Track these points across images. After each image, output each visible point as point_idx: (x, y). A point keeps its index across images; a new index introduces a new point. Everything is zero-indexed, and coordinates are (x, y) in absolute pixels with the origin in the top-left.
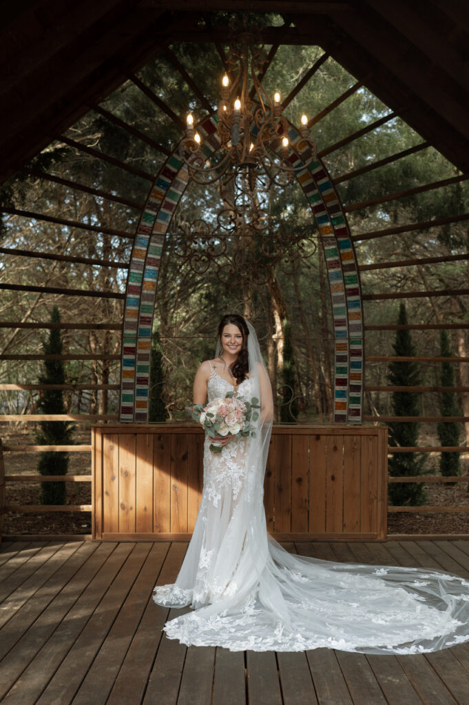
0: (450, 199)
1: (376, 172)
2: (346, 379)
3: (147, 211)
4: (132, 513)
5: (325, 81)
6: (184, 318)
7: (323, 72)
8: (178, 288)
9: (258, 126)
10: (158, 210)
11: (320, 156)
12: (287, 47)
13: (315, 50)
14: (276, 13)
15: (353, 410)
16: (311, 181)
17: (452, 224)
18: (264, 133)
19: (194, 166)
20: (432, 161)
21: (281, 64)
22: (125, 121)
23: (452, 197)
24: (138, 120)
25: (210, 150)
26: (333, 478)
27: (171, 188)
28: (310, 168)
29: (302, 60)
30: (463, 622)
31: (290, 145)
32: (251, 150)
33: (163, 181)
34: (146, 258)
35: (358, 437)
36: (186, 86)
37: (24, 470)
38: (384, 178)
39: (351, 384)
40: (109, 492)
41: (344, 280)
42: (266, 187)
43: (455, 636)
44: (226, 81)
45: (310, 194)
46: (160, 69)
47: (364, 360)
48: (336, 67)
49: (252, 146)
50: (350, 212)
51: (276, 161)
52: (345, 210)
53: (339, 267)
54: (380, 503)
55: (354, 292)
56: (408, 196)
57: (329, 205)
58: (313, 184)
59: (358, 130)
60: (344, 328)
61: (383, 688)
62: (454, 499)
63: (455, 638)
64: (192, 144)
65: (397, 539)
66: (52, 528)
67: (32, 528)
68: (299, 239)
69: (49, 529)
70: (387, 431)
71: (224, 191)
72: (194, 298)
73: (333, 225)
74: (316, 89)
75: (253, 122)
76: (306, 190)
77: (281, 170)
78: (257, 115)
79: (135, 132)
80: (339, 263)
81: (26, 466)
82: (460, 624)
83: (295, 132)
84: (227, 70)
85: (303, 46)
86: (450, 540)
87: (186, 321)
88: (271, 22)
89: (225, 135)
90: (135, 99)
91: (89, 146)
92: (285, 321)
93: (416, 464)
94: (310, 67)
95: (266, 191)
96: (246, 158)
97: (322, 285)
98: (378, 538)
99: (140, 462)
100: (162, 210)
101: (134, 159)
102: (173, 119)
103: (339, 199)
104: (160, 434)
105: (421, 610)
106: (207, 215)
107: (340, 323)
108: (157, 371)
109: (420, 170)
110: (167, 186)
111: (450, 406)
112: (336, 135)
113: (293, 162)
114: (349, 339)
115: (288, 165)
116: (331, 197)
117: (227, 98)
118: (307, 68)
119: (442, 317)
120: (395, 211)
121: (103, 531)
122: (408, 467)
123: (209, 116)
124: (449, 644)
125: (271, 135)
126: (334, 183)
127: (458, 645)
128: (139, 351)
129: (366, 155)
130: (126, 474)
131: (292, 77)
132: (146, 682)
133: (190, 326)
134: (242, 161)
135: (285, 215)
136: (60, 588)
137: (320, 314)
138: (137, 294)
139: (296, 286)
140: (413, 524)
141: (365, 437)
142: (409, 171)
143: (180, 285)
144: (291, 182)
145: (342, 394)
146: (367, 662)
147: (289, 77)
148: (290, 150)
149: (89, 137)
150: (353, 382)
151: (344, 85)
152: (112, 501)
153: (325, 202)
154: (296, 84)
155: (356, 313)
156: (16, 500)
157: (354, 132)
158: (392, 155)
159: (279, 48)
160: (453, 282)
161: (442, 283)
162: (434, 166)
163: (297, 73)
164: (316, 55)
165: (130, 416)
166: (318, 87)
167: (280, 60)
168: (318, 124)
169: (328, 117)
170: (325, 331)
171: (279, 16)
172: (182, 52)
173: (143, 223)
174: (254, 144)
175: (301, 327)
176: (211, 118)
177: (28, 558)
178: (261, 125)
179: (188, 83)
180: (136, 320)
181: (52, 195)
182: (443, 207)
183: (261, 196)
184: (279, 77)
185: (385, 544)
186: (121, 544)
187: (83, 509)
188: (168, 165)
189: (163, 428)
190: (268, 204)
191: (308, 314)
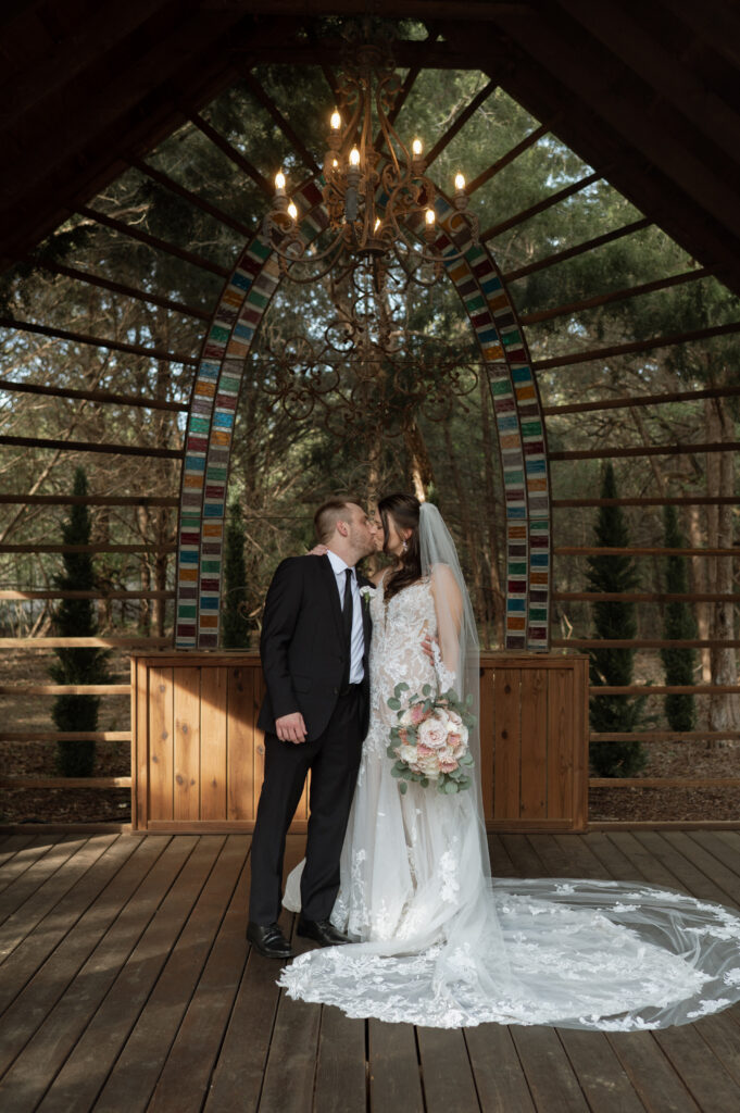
0: (685, 306)
1: (570, 263)
2: (524, 582)
3: (217, 323)
4: (194, 790)
5: (490, 124)
6: (279, 480)
7: (487, 111)
8: (271, 436)
9: (387, 191)
10: (234, 322)
11: (483, 239)
12: (433, 72)
13: (476, 79)
14: (417, 20)
15: (536, 629)
16: (469, 277)
17: (687, 344)
18: (398, 204)
19: (287, 255)
20: (657, 248)
21: (423, 99)
22: (185, 186)
23: (689, 302)
24: (206, 186)
25: (313, 230)
26: (505, 735)
27: (255, 288)
28: (468, 257)
29: (455, 94)
30: (712, 975)
31: (436, 221)
32: (376, 229)
33: (241, 277)
34: (216, 395)
35: (544, 672)
36: (278, 131)
37: (37, 713)
38: (584, 272)
39: (532, 589)
40: (159, 757)
41: (521, 429)
42: (400, 286)
43: (701, 1002)
44: (336, 120)
45: (467, 298)
46: (238, 106)
47: (552, 553)
48: (508, 104)
49: (378, 223)
50: (530, 324)
51: (417, 247)
52: (521, 323)
53: (513, 410)
54: (577, 774)
55: (536, 448)
56: (620, 299)
57: (498, 314)
58: (472, 282)
59: (542, 198)
60: (521, 504)
61: (589, 1099)
62: (687, 759)
63: (702, 1005)
64: (284, 219)
65: (602, 830)
66: (72, 808)
67: (41, 809)
68: (451, 366)
69: (68, 810)
70: (587, 662)
71: (338, 292)
72: (296, 451)
73: (504, 346)
74: (477, 138)
75: (381, 187)
76: (463, 290)
77: (424, 260)
78: (385, 174)
79: (202, 202)
80: (512, 404)
81: (40, 706)
82: (708, 978)
83: (446, 202)
84: (338, 104)
85: (458, 71)
86: (684, 829)
87: (282, 485)
88: (407, 34)
89: (337, 205)
90: (201, 152)
91: (131, 223)
92: (430, 489)
93: (630, 708)
94: (467, 105)
95: (402, 292)
96: (368, 240)
97: (486, 432)
98: (575, 828)
99: (207, 708)
100: (240, 321)
101: (201, 244)
102: (257, 183)
103: (513, 305)
104: (237, 667)
105: (646, 955)
106: (314, 327)
107: (516, 496)
108: (237, 564)
109: (637, 260)
110: (247, 285)
111: (680, 617)
112: (509, 207)
113: (442, 248)
114: (529, 520)
115: (434, 253)
116: (500, 302)
117: (338, 147)
118: (463, 106)
119: (666, 480)
120: (600, 324)
121: (148, 818)
122: (618, 714)
123: (312, 178)
124: (693, 1015)
125: (408, 207)
126: (505, 281)
127: (708, 1017)
128: (205, 540)
129: (553, 237)
130: (185, 730)
131: (440, 120)
132: (205, 1089)
133: (289, 491)
134: (362, 245)
135: (431, 329)
136: (77, 916)
137: (483, 474)
138: (202, 450)
139: (447, 434)
140: (627, 802)
141: (555, 671)
142: (621, 263)
143: (274, 431)
144: (439, 280)
145: (517, 605)
146: (562, 1051)
147: (435, 119)
148: (437, 229)
149: (131, 209)
150: (535, 587)
151: (520, 132)
152: (162, 770)
153: (492, 309)
154: (446, 130)
155: (539, 481)
156: (21, 763)
157: (536, 202)
158: (594, 237)
159: (420, 75)
160: (682, 428)
161: (666, 431)
162: (659, 254)
163: (448, 113)
164: (478, 85)
165: (191, 640)
166: (480, 133)
167: (422, 94)
168: (480, 189)
169: (495, 180)
170: (491, 500)
171: (420, 25)
172: (271, 81)
173: (211, 341)
174: (380, 219)
175: (454, 493)
176: (316, 181)
177: (30, 863)
178: (391, 190)
179: (281, 127)
180: (200, 491)
181: (80, 297)
182: (674, 317)
183: (394, 300)
184: (421, 119)
185: (585, 837)
186: (177, 839)
187: (118, 783)
188: (249, 253)
189: (243, 658)
190: (406, 312)
191: (465, 475)
